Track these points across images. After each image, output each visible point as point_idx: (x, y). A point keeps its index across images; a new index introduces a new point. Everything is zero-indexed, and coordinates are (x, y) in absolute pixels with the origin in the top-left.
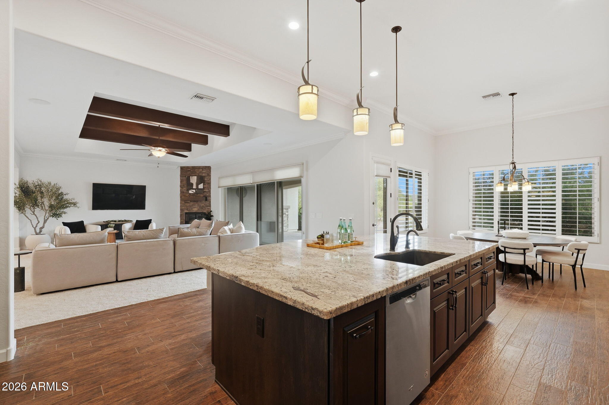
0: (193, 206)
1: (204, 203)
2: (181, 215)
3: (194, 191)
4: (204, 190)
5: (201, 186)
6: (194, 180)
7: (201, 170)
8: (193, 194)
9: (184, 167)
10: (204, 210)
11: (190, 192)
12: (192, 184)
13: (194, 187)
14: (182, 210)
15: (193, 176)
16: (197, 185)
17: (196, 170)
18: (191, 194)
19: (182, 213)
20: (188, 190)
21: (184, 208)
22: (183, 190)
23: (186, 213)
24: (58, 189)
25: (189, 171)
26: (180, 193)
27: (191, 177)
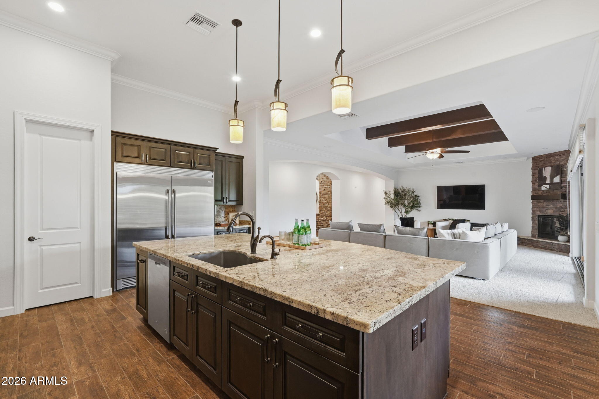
0: (548, 207)
1: (562, 203)
2: (533, 218)
3: (548, 186)
4: (562, 185)
5: (557, 180)
6: (547, 172)
7: (557, 157)
8: (547, 191)
9: (536, 157)
10: (562, 213)
11: (543, 188)
12: (545, 178)
13: (548, 181)
14: (533, 211)
15: (548, 167)
16: (552, 178)
17: (551, 158)
18: (544, 191)
19: (533, 215)
20: (540, 186)
21: (535, 209)
22: (535, 186)
23: (539, 216)
24: (413, 192)
25: (542, 161)
26: (531, 190)
27: (543, 168)
